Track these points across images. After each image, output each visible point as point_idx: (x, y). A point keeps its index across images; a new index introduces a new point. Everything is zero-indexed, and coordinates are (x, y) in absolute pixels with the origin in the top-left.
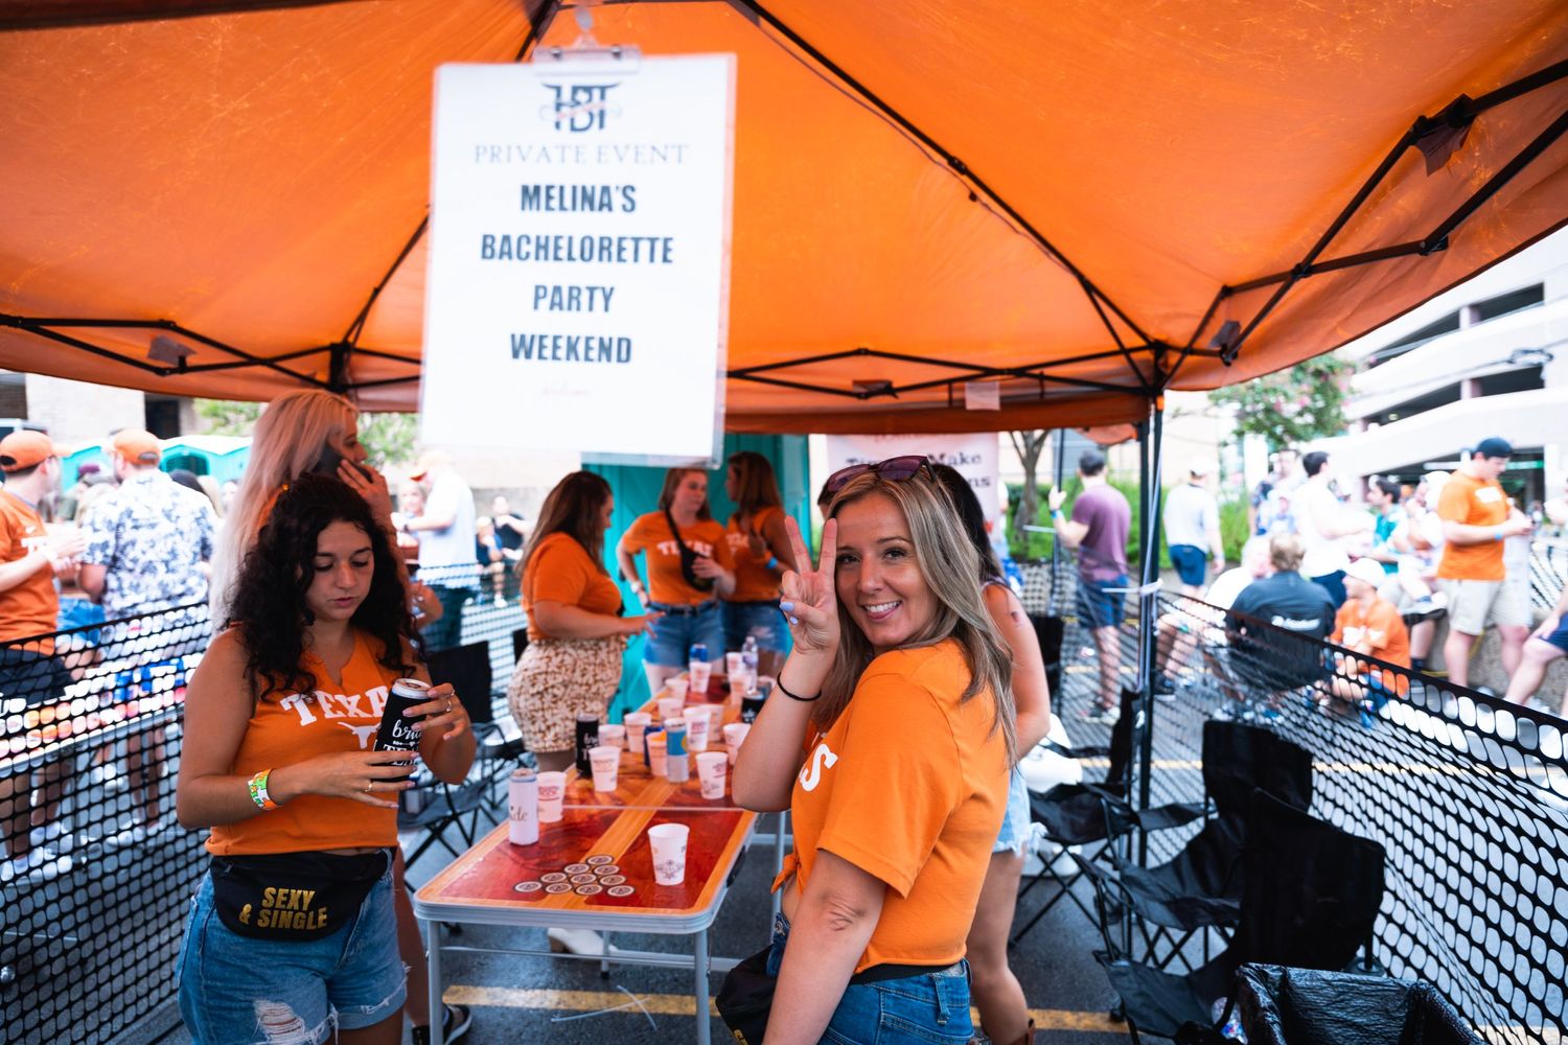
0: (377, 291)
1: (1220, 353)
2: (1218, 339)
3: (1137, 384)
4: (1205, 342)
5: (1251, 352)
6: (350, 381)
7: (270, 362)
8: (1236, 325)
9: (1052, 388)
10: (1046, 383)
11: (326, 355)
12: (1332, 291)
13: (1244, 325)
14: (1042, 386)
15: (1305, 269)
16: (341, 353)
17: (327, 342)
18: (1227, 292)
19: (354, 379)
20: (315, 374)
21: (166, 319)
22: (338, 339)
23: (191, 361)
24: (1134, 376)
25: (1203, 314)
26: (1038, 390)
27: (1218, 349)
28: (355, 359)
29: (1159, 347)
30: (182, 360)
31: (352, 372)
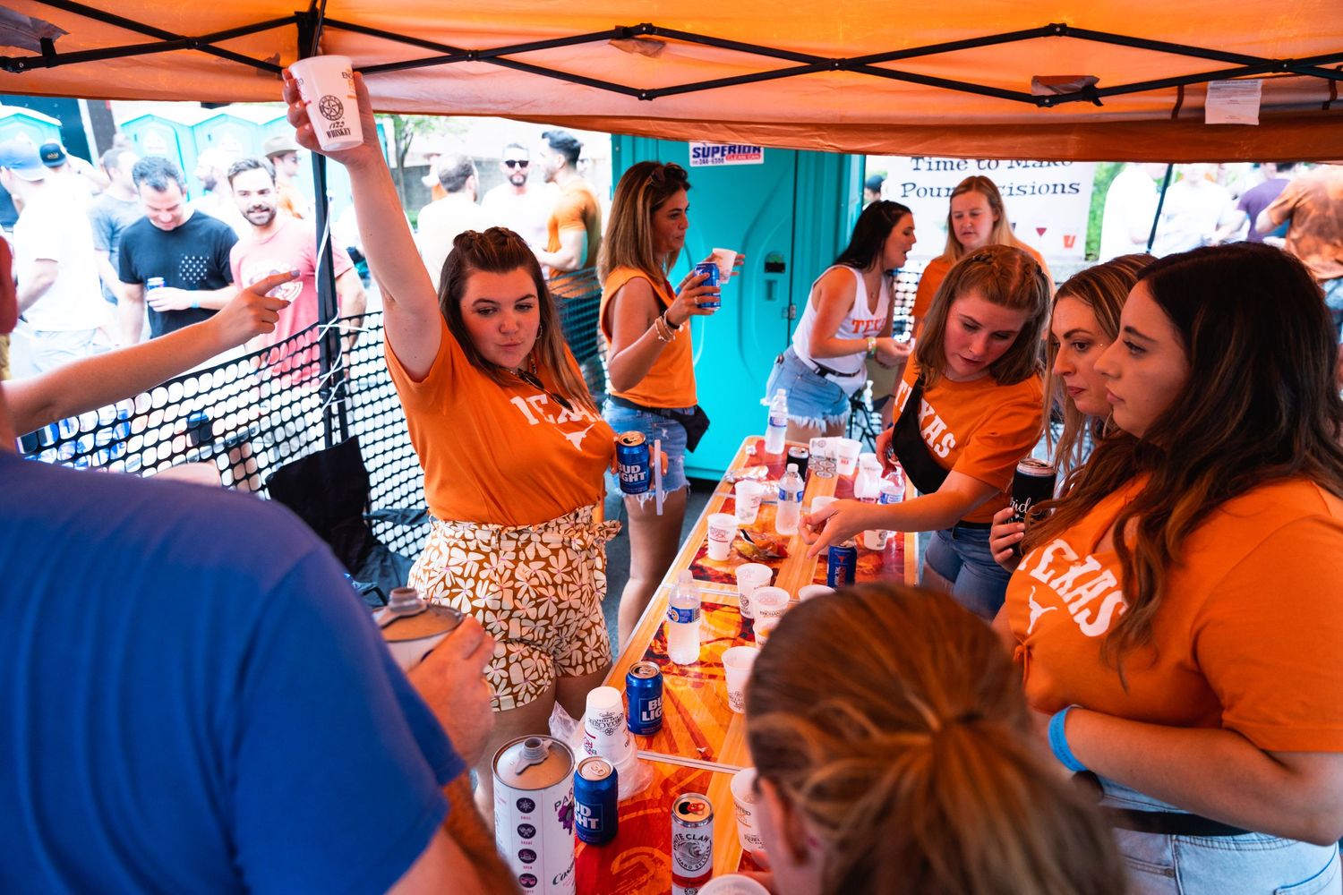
11: (293, 28)
14: (1333, 89)
16: (310, 22)
17: (290, 11)
22: (301, 7)
23: (62, 45)
30: (47, 44)
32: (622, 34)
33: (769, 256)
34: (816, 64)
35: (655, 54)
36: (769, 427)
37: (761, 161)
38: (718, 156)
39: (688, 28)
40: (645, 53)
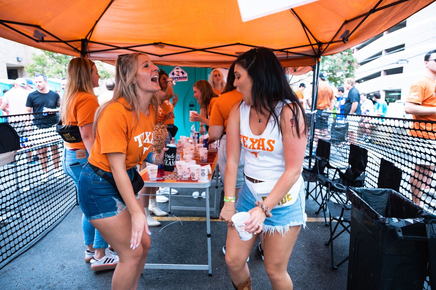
0: (97, 22)
1: (343, 41)
2: (342, 36)
3: (314, 54)
4: (338, 38)
5: (353, 39)
6: (88, 51)
7: (65, 42)
8: (347, 31)
9: (290, 55)
10: (288, 53)
11: (80, 42)
12: (380, 17)
13: (351, 32)
14: (287, 54)
15: (373, 11)
16: (85, 42)
17: (80, 39)
18: (346, 22)
19: (89, 50)
20: (78, 48)
21: (38, 25)
22: (84, 38)
23: (45, 39)
24: (313, 52)
25: (337, 30)
26: (286, 56)
27: (342, 39)
28: (89, 44)
29: (320, 44)
30: (43, 38)
31: (88, 48)
32: (155, 44)
33: (190, 103)
34: (194, 50)
35: (162, 48)
36: (191, 133)
37: (187, 80)
38: (176, 79)
39: (169, 43)
40: (160, 48)
